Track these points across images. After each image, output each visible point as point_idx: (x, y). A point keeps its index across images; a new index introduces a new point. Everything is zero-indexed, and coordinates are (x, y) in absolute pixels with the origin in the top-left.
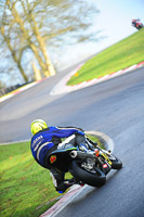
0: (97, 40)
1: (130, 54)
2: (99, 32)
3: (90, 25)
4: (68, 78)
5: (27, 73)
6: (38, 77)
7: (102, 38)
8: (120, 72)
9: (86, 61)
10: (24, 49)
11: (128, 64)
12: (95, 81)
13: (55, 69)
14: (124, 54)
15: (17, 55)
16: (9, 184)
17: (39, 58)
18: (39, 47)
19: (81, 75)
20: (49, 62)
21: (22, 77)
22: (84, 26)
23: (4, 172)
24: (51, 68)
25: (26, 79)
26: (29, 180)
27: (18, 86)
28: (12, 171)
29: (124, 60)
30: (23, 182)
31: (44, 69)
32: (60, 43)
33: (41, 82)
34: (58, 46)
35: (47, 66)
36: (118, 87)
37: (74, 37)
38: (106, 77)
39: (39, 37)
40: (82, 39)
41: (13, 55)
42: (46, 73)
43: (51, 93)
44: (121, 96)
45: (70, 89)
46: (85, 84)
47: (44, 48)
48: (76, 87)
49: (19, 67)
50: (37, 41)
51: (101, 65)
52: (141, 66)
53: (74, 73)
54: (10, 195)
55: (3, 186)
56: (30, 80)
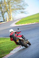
0: (26, 13)
1: (35, 19)
2: (27, 11)
3: (25, 9)
4: (16, 22)
5: (5, 18)
6: (8, 20)
7: (28, 13)
8: (30, 24)
10: (5, 12)
12: (23, 24)
13: (13, 19)
14: (33, 19)
15: (3, 13)
17: (9, 15)
18: (10, 12)
19: (20, 22)
20: (11, 17)
21: (3, 19)
22: (23, 9)
24: (12, 19)
25: (4, 20)
27: (2, 22)
31: (10, 18)
32: (16, 12)
33: (8, 22)
34: (15, 13)
37: (20, 11)
38: (26, 24)
39: (10, 9)
40: (22, 12)
41: (2, 13)
42: (10, 20)
43: (10, 26)
44: (29, 30)
45: (16, 25)
46: (20, 25)
47: (11, 13)
49: (3, 16)
50: (9, 10)
51: (26, 20)
53: (18, 21)
56: (5, 21)
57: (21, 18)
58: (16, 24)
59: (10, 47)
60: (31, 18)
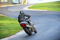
1: (46, 7)
6: (22, 3)
8: (41, 10)
9: (35, 4)
12: (35, 10)
14: (44, 6)
16: (3, 27)
19: (32, 7)
23: (3, 23)
26: (8, 28)
28: (5, 24)
29: (44, 8)
30: (6, 28)
31: (25, 2)
35: (26, 2)
36: (39, 14)
42: (25, 3)
43: (23, 9)
46: (32, 10)
48: (30, 10)
51: (38, 7)
52: (47, 11)
53: (31, 6)
55: (1, 27)
56: (20, 3)
58: (28, 8)
59: (18, 28)
60: (43, 5)
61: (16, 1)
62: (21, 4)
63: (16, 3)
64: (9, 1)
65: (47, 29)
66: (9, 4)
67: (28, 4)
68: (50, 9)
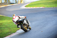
4: (26, 5)
5: (17, 1)
8: (38, 8)
11: (41, 6)
12: (32, 8)
13: (24, 2)
16: (3, 26)
19: (29, 5)
23: (3, 23)
26: (8, 27)
27: (14, 3)
28: (5, 23)
30: (6, 27)
33: (19, 4)
36: (36, 11)
38: (35, 8)
42: (21, 2)
43: (21, 8)
44: (36, 14)
46: (29, 8)
48: (27, 8)
52: (43, 8)
54: (2, 29)
55: (1, 26)
57: (31, 2)
58: (25, 6)
60: (39, 3)
61: (13, 1)
62: (18, 3)
63: (13, 2)
64: (7, 2)
65: (45, 25)
66: (7, 5)
67: (25, 2)
68: (46, 6)
